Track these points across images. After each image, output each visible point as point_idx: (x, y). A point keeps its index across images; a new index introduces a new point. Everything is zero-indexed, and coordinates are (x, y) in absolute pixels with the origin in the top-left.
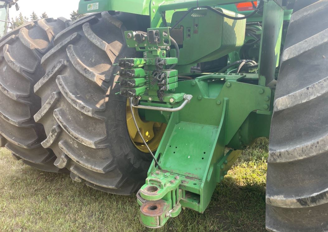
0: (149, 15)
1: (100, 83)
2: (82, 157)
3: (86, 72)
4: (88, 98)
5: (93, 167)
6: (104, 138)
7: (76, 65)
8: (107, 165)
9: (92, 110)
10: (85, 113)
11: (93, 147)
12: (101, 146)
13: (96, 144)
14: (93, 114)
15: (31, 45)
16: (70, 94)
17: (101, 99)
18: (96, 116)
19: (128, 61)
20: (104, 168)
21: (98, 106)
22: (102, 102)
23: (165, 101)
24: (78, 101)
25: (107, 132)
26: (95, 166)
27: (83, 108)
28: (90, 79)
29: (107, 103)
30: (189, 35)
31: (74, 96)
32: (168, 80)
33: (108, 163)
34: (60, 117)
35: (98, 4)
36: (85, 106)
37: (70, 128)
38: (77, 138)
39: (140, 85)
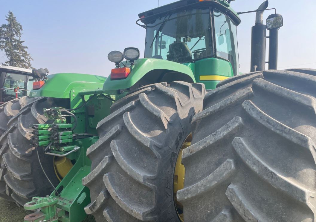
0: (69, 98)
1: (29, 138)
2: (16, 186)
3: (22, 132)
4: (21, 147)
5: (20, 193)
6: (28, 174)
7: (19, 127)
8: (30, 193)
9: (21, 155)
10: (17, 156)
11: (20, 179)
12: (25, 179)
13: (21, 177)
14: (21, 157)
15: (8, 113)
16: (12, 144)
17: (30, 148)
18: (24, 159)
19: (35, 126)
20: (27, 195)
21: (27, 152)
22: (30, 150)
23: (61, 150)
24: (15, 149)
25: (32, 170)
26: (22, 193)
27: (16, 153)
28: (23, 135)
29: (33, 151)
30: (97, 110)
31: (13, 146)
32: (60, 137)
33: (31, 192)
34: (5, 159)
35: (36, 92)
36: (17, 152)
37: (9, 166)
38: (11, 173)
39: (44, 140)
